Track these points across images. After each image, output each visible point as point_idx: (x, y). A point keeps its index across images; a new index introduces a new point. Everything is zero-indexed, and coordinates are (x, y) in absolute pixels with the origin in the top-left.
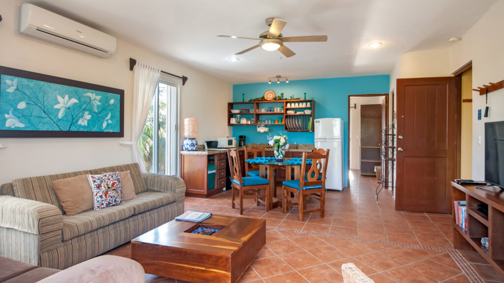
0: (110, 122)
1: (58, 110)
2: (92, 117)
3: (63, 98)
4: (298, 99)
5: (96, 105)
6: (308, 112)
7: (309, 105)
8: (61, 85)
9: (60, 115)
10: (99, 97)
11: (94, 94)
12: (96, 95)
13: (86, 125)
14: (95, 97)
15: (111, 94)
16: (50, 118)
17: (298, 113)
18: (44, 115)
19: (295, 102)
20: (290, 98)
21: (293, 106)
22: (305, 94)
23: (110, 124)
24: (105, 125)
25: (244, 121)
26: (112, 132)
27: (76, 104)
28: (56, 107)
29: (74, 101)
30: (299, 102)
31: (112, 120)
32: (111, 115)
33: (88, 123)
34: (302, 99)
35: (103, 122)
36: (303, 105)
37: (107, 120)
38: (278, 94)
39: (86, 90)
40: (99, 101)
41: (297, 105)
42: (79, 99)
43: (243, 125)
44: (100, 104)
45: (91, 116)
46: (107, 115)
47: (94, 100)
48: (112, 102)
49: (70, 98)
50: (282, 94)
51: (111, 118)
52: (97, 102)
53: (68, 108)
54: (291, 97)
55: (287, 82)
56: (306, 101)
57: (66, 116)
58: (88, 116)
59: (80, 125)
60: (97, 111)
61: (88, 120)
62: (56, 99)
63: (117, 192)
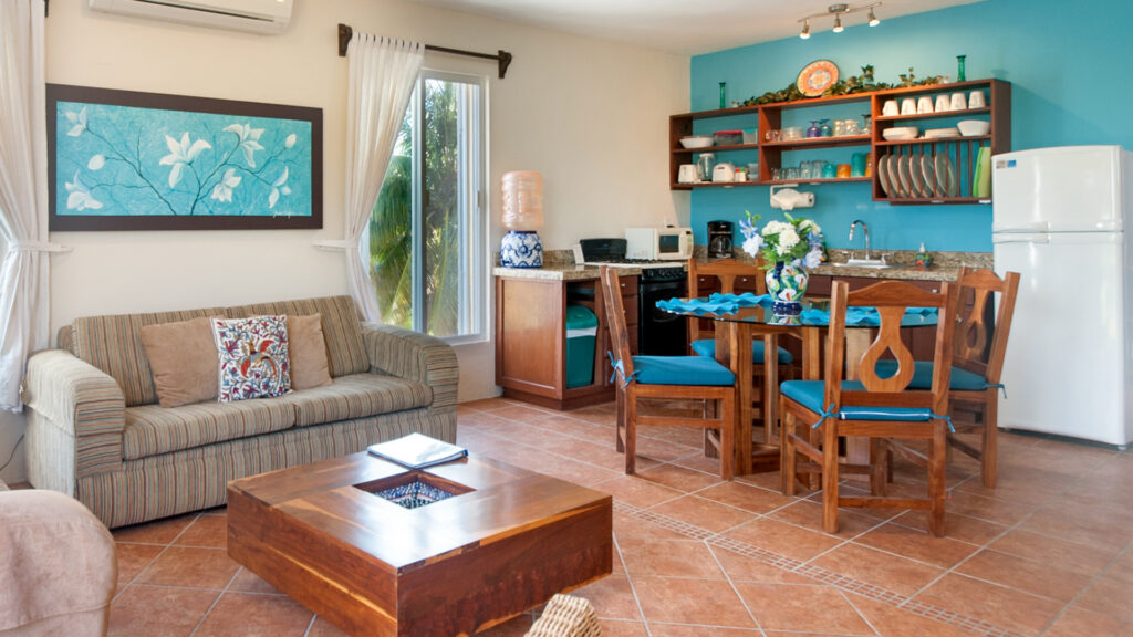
0: (287, 191)
1: (168, 169)
2: (243, 180)
3: (179, 141)
4: (934, 81)
5: (251, 151)
6: (972, 128)
7: (976, 100)
8: (172, 112)
9: (173, 180)
10: (258, 133)
11: (247, 126)
12: (253, 126)
13: (230, 200)
14: (248, 130)
15: (289, 121)
16: (152, 187)
17: (930, 135)
18: (139, 181)
19: (915, 95)
20: (899, 81)
21: (909, 108)
22: (962, 58)
23: (286, 197)
24: (273, 198)
25: (724, 174)
26: (292, 217)
27: (206, 151)
28: (164, 161)
29: (202, 144)
30: (933, 93)
31: (290, 186)
32: (289, 176)
33: (234, 195)
34: (950, 77)
35: (270, 191)
36: (956, 103)
37: (279, 188)
38: (852, 69)
39: (228, 118)
40: (260, 142)
41: (925, 105)
42: (213, 140)
43: (721, 185)
44: (262, 148)
45: (240, 179)
46: (278, 175)
47: (248, 139)
48: (291, 140)
49: (193, 140)
50: (870, 68)
51: (289, 183)
52: (254, 143)
53: (190, 164)
54: (903, 77)
55: (874, 23)
56: (965, 87)
57: (184, 181)
58: (233, 180)
59: (216, 203)
60: (254, 166)
61: (234, 189)
62: (164, 144)
63: (273, 365)
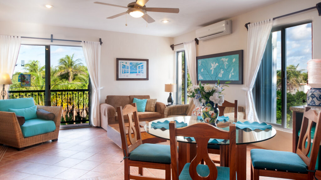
0: (233, 74)
1: (212, 70)
2: (224, 72)
3: (213, 64)
5: (225, 64)
8: (212, 58)
9: (212, 73)
10: (227, 60)
11: (225, 58)
12: (226, 58)
13: (222, 77)
14: (225, 59)
15: (234, 55)
18: (208, 73)
23: (233, 75)
24: (230, 76)
26: (234, 81)
27: (217, 66)
28: (211, 69)
29: (217, 64)
31: (234, 73)
32: (234, 70)
33: (222, 76)
35: (229, 74)
37: (231, 73)
39: (221, 57)
40: (227, 62)
42: (219, 63)
44: (228, 63)
46: (231, 70)
47: (225, 61)
48: (234, 60)
49: (215, 64)
51: (233, 72)
52: (226, 62)
53: (215, 69)
57: (214, 73)
58: (222, 72)
59: (219, 77)
60: (226, 68)
61: (222, 74)
62: (211, 65)
